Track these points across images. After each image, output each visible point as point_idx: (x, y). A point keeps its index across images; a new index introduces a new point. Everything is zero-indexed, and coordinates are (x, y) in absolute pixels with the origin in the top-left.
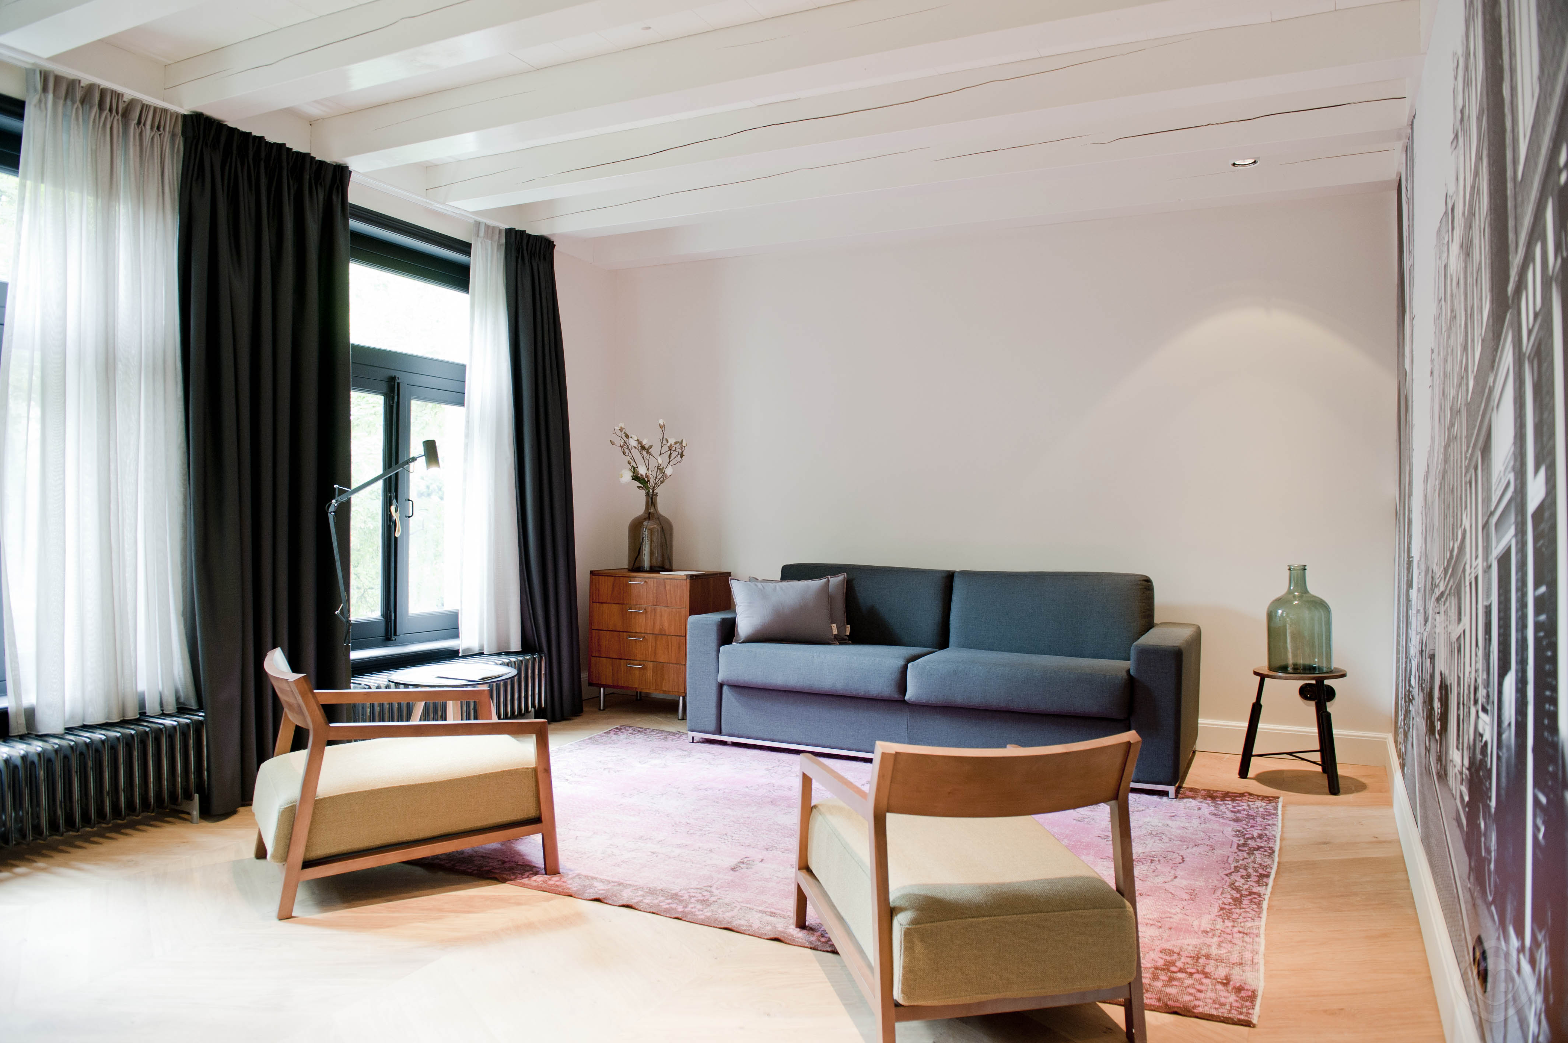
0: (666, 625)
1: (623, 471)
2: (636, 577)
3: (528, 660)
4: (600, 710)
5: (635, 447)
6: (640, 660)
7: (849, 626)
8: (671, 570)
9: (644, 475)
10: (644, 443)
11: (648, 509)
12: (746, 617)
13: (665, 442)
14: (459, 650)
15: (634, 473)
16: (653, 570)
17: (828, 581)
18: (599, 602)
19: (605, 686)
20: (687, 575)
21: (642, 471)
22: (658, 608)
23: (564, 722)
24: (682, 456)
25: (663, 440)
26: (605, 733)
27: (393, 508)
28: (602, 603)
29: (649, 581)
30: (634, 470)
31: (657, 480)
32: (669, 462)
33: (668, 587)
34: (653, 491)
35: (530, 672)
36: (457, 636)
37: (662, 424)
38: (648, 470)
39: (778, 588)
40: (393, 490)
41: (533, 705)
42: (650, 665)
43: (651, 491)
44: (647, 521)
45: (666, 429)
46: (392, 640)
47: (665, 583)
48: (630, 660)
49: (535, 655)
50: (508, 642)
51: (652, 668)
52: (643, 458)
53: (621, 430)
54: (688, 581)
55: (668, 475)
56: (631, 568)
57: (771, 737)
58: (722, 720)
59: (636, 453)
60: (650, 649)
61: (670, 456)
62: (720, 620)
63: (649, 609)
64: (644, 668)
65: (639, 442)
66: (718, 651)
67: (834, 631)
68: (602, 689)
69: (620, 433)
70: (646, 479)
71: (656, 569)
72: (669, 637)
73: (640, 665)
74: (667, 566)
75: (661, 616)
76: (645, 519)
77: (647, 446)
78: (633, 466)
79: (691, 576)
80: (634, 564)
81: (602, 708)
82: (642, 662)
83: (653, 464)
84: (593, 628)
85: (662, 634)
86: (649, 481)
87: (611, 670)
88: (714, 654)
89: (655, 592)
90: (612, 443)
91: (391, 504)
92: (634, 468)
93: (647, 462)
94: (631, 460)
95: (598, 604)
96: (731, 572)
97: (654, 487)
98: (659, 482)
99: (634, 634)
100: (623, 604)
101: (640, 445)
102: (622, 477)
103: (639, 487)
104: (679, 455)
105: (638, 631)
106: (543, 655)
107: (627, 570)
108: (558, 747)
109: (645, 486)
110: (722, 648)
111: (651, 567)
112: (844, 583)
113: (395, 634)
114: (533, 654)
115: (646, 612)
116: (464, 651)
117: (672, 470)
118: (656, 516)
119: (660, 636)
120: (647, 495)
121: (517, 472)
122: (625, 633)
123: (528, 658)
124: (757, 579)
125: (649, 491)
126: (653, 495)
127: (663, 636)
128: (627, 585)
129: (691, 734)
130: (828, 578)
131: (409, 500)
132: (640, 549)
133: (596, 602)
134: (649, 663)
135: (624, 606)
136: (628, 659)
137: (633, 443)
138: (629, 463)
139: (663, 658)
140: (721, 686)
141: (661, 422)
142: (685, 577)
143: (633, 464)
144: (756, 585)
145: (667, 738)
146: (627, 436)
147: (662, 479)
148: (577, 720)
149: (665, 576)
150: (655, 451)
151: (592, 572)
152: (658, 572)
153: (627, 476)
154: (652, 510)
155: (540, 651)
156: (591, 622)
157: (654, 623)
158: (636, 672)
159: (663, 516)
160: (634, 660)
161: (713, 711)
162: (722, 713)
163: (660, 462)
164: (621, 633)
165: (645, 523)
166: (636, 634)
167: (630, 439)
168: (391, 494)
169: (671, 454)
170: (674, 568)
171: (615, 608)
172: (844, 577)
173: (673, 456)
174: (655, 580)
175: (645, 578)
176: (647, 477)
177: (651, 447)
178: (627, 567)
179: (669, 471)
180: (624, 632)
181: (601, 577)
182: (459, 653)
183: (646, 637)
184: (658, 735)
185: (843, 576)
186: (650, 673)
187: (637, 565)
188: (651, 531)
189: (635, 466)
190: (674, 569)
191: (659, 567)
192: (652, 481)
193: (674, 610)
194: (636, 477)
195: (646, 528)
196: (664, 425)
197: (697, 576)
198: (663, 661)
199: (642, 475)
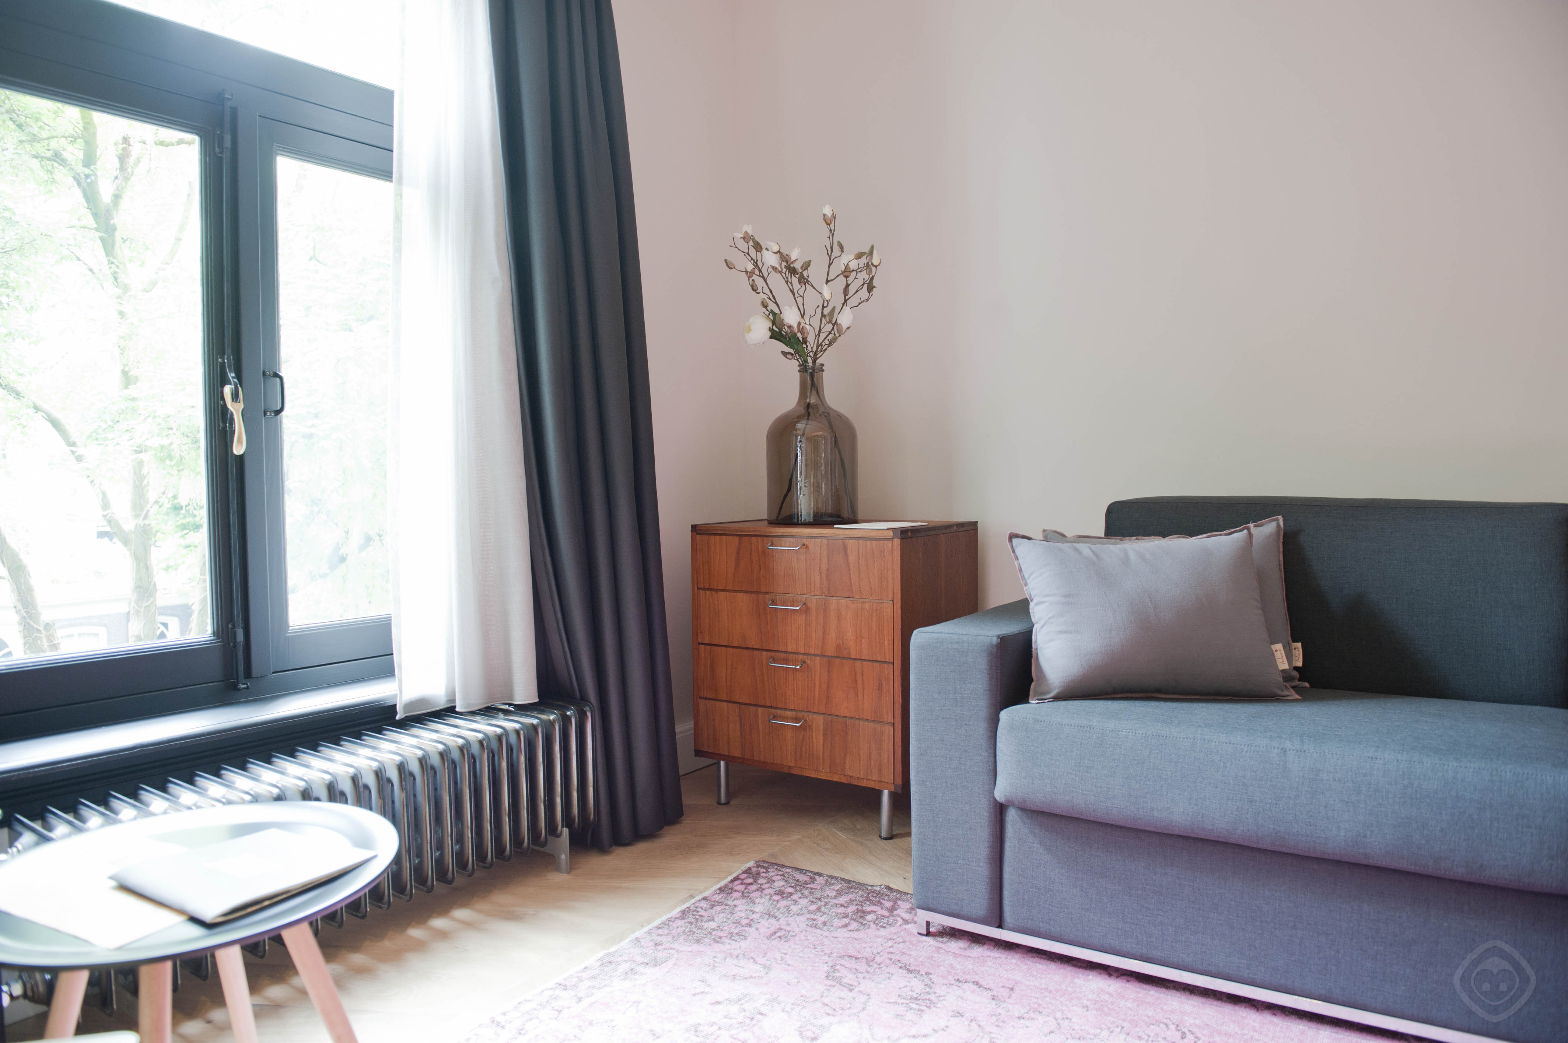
0: (850, 635)
1: (751, 320)
2: (783, 536)
3: (552, 723)
4: (719, 803)
5: (774, 268)
6: (795, 710)
7: (1299, 645)
8: (855, 522)
9: (795, 326)
10: (793, 259)
11: (806, 398)
12: (1061, 632)
13: (836, 251)
14: (395, 706)
15: (774, 323)
16: (820, 520)
17: (1250, 535)
18: (709, 589)
19: (729, 759)
20: (893, 529)
21: (791, 317)
22: (833, 602)
23: (641, 847)
24: (871, 288)
25: (835, 247)
26: (721, 890)
27: (227, 390)
28: (717, 590)
29: (811, 543)
30: (776, 319)
31: (822, 336)
32: (845, 301)
33: (852, 557)
34: (814, 361)
35: (557, 748)
36: (388, 672)
37: (829, 214)
38: (803, 316)
39: (1132, 556)
40: (228, 350)
41: (568, 821)
42: (819, 721)
43: (810, 360)
44: (805, 422)
45: (839, 226)
46: (239, 690)
47: (845, 547)
48: (776, 708)
49: (569, 709)
50: (508, 685)
51: (822, 727)
52: (793, 292)
53: (746, 238)
54: (897, 541)
55: (844, 327)
56: (774, 517)
57: (1145, 951)
58: (1006, 893)
59: (777, 282)
60: (817, 688)
61: (846, 291)
62: (995, 641)
63: (812, 605)
64: (806, 727)
65: (784, 258)
66: (994, 722)
67: (1279, 662)
68: (722, 763)
69: (743, 246)
70: (799, 335)
71: (825, 519)
72: (858, 663)
73: (797, 720)
74: (845, 514)
75: (839, 619)
76: (800, 418)
77: (798, 266)
78: (772, 312)
79: (904, 532)
80: (779, 513)
81: (723, 800)
82: (800, 715)
83: (812, 301)
84: (700, 641)
85: (841, 656)
86: (805, 341)
87: (738, 726)
88: (981, 727)
89: (824, 567)
90: (729, 265)
91: (224, 381)
92: (774, 314)
93: (800, 300)
94: (768, 300)
95: (708, 592)
96: (975, 524)
97: (816, 354)
98: (827, 342)
99: (782, 655)
100: (758, 593)
101: (784, 264)
102: (750, 330)
103: (785, 354)
104: (866, 286)
105: (790, 649)
106: (587, 709)
107: (766, 523)
108: (601, 954)
109: (797, 352)
110: (1004, 715)
111: (816, 515)
112: (1278, 539)
113: (248, 674)
114: (563, 708)
115: (806, 609)
116: (408, 706)
117: (851, 316)
118: (821, 410)
119: (837, 661)
120: (803, 368)
121: (516, 311)
122: (764, 653)
123: (552, 717)
124: (1063, 535)
125: (806, 361)
126: (813, 368)
127: (845, 661)
128: (765, 553)
129: (923, 916)
130: (1248, 529)
131: (276, 375)
132: (791, 480)
133: (704, 589)
134: (815, 716)
135: (761, 596)
136: (771, 707)
137: (770, 259)
138: (765, 306)
139: (844, 707)
140: (1000, 810)
141: (828, 211)
142: (891, 533)
143: (772, 306)
144: (1076, 549)
145: (863, 913)
146: (758, 247)
147: (831, 336)
148: (671, 837)
149: (847, 532)
150: (816, 274)
151: (694, 528)
152: (830, 524)
153: (760, 328)
154: (813, 400)
155: (580, 701)
156: (696, 630)
157: (824, 633)
158: (789, 734)
159: (835, 411)
160: (785, 709)
161: (982, 869)
162: (1006, 876)
163: (827, 296)
164: (756, 652)
165: (800, 426)
166: (786, 656)
167: (764, 252)
168: (223, 358)
169: (848, 285)
170: (860, 516)
171: (743, 600)
172: (1278, 525)
173: (852, 290)
174: (825, 541)
175: (802, 537)
176: (802, 331)
177: (807, 265)
178: (766, 517)
179: (845, 318)
180: (762, 650)
181: (712, 537)
182: (396, 713)
183: (809, 662)
184: (842, 900)
185: (1274, 524)
186: (818, 739)
187: (785, 512)
188: (813, 441)
189: (776, 311)
190: (860, 518)
191: (831, 515)
192: (811, 338)
193: (867, 606)
194: (779, 333)
195: (803, 435)
196: (834, 216)
197: (915, 531)
198: (847, 714)
199: (790, 327)
